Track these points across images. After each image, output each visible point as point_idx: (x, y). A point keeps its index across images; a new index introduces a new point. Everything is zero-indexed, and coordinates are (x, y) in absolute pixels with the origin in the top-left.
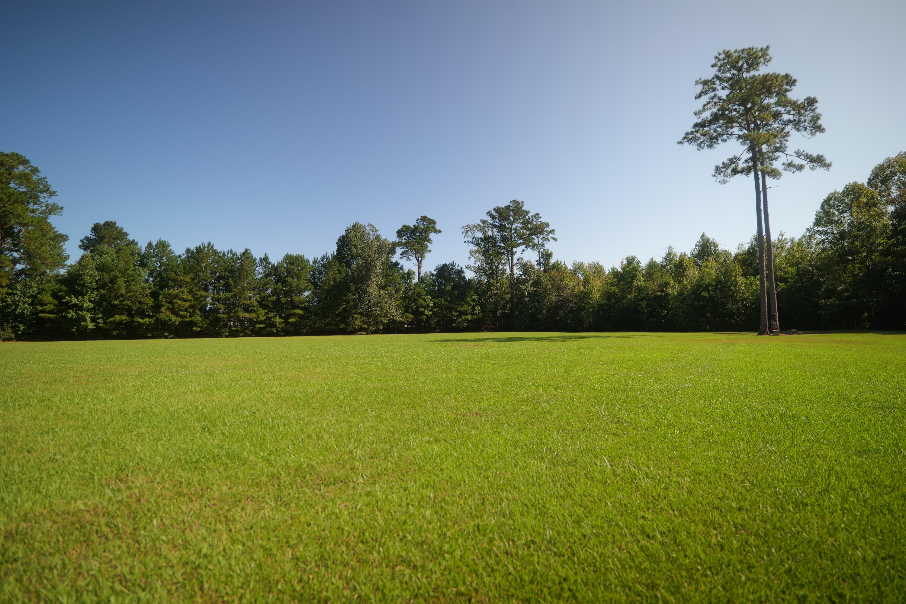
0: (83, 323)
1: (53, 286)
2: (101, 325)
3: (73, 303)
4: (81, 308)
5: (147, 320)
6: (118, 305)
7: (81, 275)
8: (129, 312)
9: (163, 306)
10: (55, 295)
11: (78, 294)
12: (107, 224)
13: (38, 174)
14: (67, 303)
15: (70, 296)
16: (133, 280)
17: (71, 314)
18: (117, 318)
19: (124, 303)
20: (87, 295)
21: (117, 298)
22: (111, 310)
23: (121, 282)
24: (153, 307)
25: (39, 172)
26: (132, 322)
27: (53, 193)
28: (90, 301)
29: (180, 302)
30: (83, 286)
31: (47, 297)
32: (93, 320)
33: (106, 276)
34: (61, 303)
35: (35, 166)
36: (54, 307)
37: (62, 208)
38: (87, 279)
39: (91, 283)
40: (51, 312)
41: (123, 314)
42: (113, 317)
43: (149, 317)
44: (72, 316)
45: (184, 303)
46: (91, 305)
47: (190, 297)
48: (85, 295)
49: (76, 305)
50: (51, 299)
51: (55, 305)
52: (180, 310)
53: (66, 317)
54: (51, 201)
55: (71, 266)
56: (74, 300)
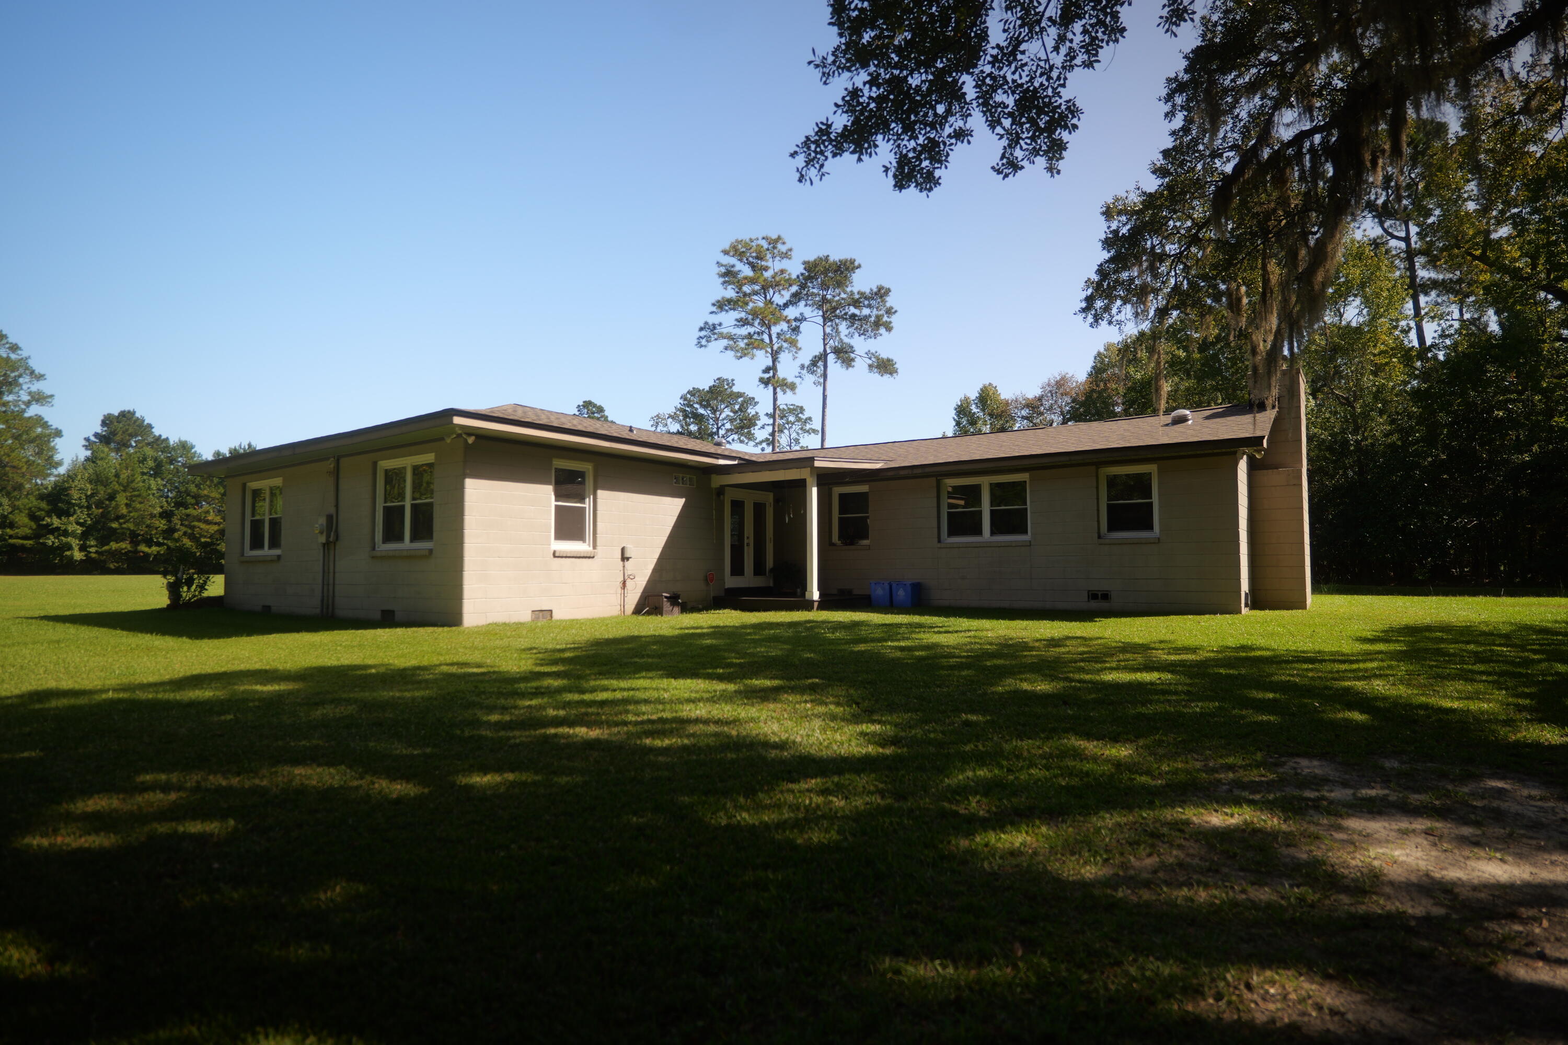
0: (68, 553)
1: (33, 502)
2: (93, 555)
3: (55, 526)
4: (66, 533)
5: (155, 549)
6: (116, 529)
7: (66, 489)
8: (134, 538)
9: (178, 530)
10: (33, 517)
11: (60, 514)
12: (123, 414)
13: (19, 352)
14: (48, 525)
15: (50, 516)
16: (139, 496)
17: (51, 540)
18: (114, 545)
19: (124, 526)
20: (75, 516)
21: (118, 518)
22: (107, 536)
23: (121, 499)
24: (164, 532)
25: (20, 349)
26: (136, 552)
27: (40, 377)
28: (78, 523)
29: (203, 526)
30: (69, 503)
31: (22, 519)
32: (83, 548)
33: (101, 489)
34: (39, 526)
35: (14, 342)
36: (30, 531)
37: (52, 396)
38: (75, 494)
39: (80, 499)
40: (25, 538)
41: (123, 540)
42: (108, 544)
43: (159, 544)
44: (53, 543)
45: (208, 527)
46: (79, 530)
47: (218, 519)
48: (72, 515)
49: (58, 529)
50: (26, 520)
51: (31, 528)
52: (202, 536)
53: (44, 544)
54: (36, 387)
55: (59, 475)
56: (56, 522)
